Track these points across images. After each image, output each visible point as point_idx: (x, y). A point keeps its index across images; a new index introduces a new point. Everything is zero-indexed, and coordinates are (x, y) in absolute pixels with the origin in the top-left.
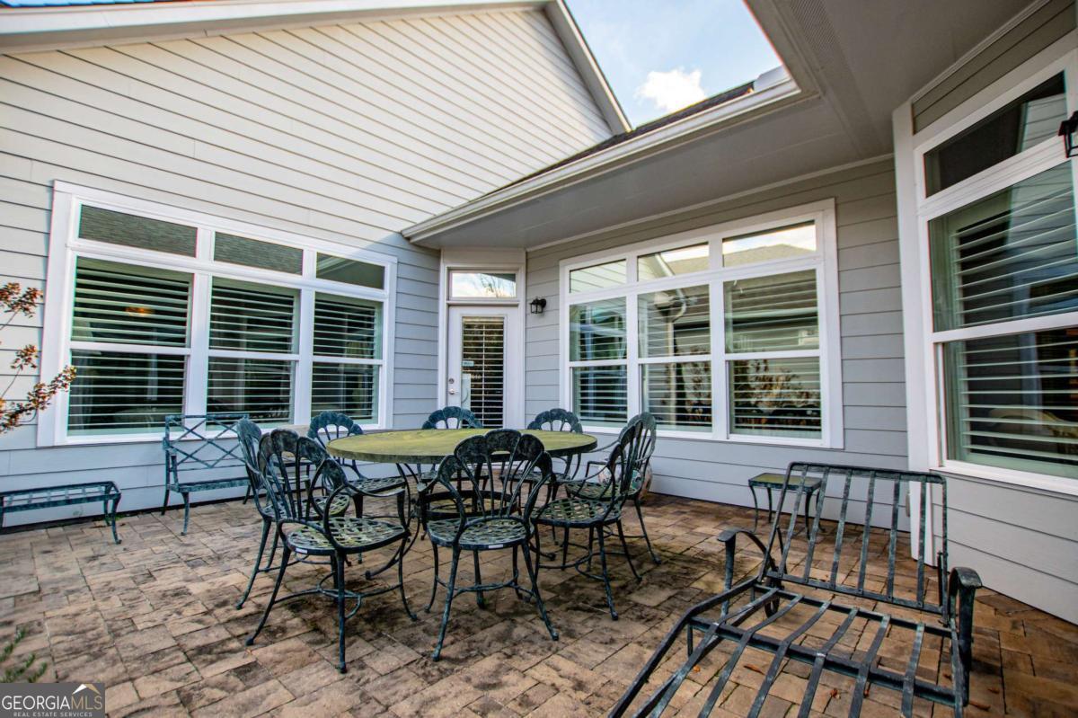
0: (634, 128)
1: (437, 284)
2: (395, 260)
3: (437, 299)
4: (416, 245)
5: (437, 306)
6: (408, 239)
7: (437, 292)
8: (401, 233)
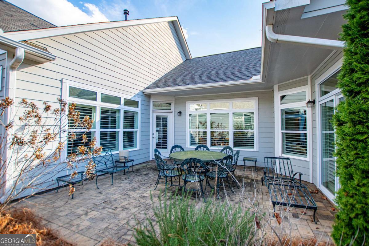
0: (193, 58)
1: (150, 106)
2: (141, 99)
3: (150, 110)
4: (145, 94)
5: (150, 112)
6: (143, 93)
7: (150, 108)
8: (142, 91)
